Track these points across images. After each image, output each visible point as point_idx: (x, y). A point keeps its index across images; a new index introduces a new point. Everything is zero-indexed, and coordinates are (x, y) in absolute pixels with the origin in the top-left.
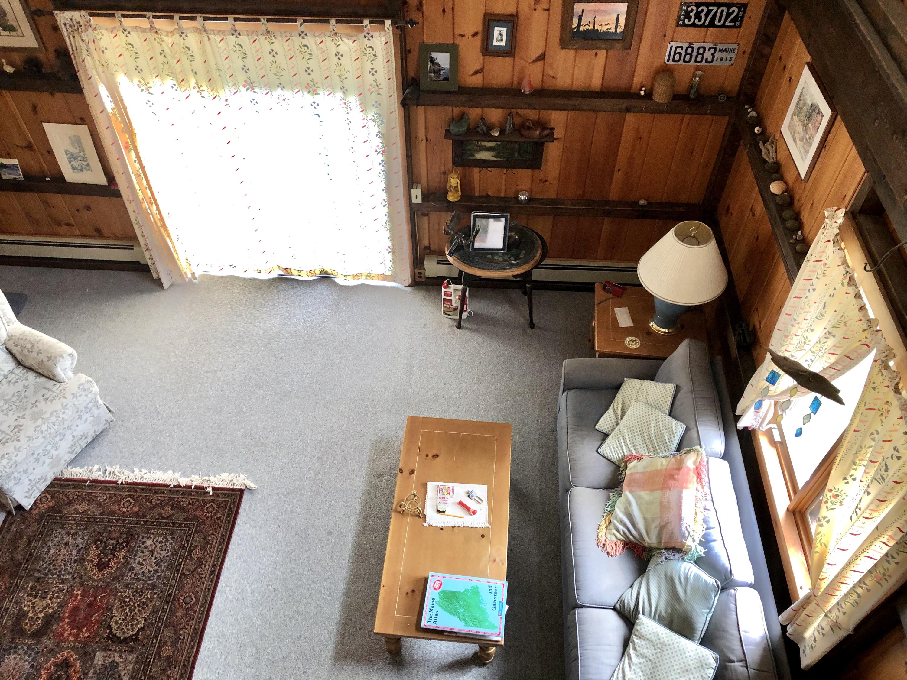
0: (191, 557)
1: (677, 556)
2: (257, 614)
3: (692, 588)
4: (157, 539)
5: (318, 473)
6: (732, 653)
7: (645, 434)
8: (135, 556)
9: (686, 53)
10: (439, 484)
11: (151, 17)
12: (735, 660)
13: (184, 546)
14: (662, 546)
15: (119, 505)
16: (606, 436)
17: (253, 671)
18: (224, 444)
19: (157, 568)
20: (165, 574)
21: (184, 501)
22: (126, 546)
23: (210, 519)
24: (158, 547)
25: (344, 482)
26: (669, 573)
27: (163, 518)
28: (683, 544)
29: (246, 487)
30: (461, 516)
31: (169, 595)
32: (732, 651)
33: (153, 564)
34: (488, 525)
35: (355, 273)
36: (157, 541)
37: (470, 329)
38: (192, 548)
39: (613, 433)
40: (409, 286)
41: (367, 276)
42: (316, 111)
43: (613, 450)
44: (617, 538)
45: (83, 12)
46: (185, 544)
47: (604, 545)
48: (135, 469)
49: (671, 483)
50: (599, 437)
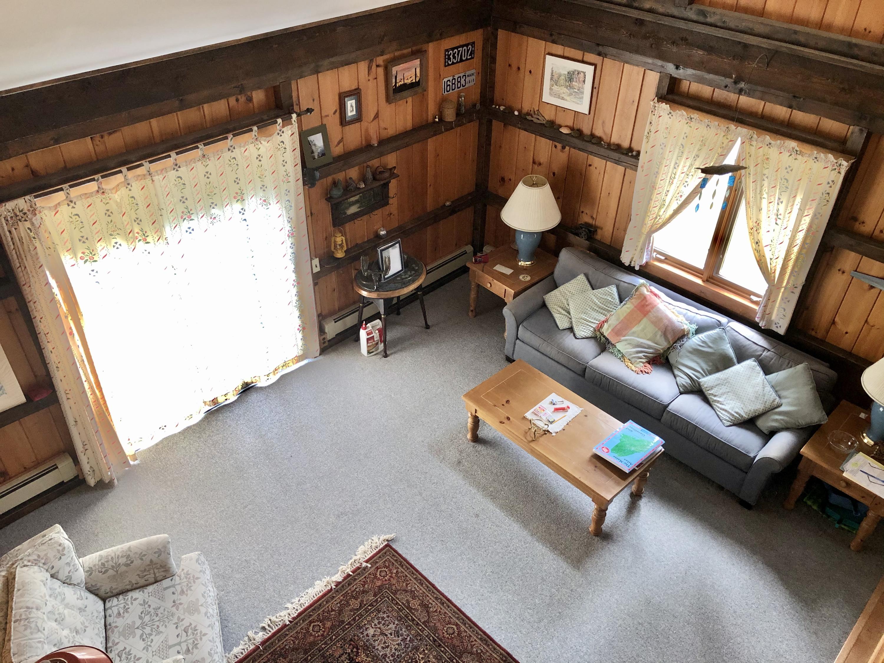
0: (414, 609)
1: (685, 340)
2: (502, 594)
3: (711, 342)
4: (373, 624)
5: (421, 494)
6: (758, 352)
7: (595, 308)
8: (374, 647)
9: (453, 84)
10: (532, 410)
11: (100, 178)
12: (761, 353)
13: (399, 609)
14: (671, 343)
15: (311, 635)
16: (571, 329)
17: (545, 620)
18: (331, 534)
19: (400, 638)
20: (412, 635)
21: (357, 586)
22: (358, 649)
23: (392, 579)
24: (382, 627)
25: (444, 484)
26: (691, 350)
27: (358, 610)
28: (683, 330)
29: (387, 540)
30: (562, 416)
31: (434, 642)
32: (756, 351)
33: (394, 638)
34: (581, 409)
35: (273, 369)
36: (375, 625)
37: (395, 353)
38: (406, 604)
39: (574, 323)
40: (320, 355)
41: (283, 367)
42: (244, 217)
43: (585, 331)
44: (644, 363)
45: (27, 197)
46: (398, 607)
47: (641, 371)
48: (286, 606)
49: (648, 308)
50: (568, 333)
